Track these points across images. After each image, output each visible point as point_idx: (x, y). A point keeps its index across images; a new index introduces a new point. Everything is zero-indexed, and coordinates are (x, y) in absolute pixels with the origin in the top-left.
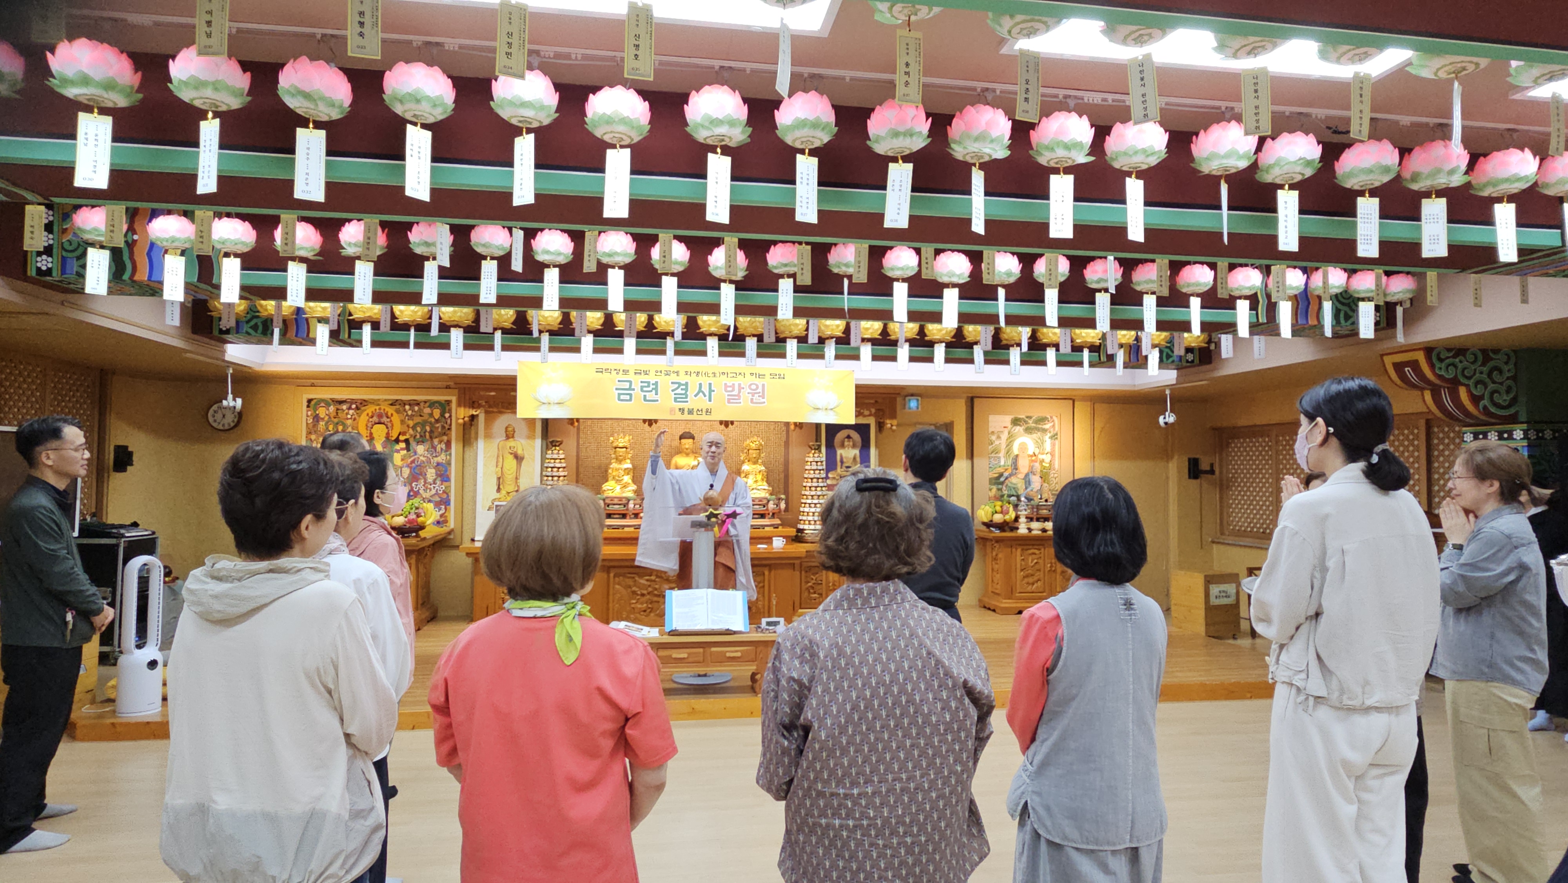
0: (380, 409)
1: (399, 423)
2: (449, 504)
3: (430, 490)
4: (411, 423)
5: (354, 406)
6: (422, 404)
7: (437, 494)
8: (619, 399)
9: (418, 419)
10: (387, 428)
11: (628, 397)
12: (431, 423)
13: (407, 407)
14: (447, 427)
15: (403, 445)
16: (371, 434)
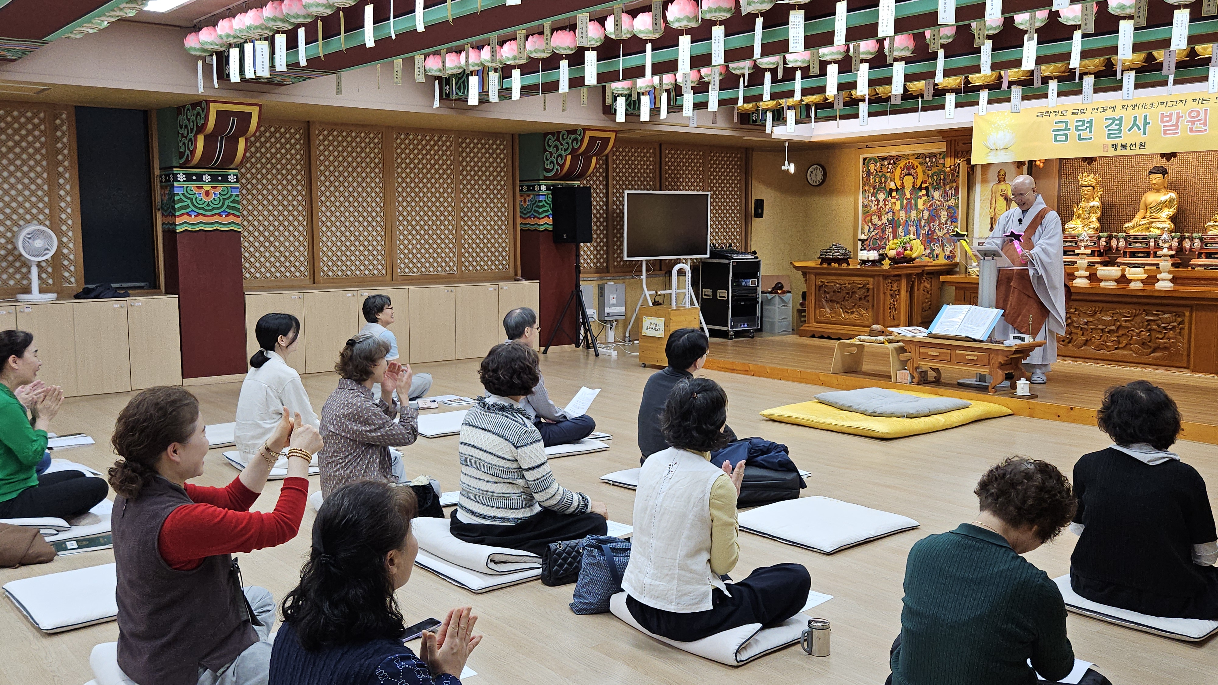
0: (909, 162)
1: (922, 173)
3: (943, 229)
4: (930, 173)
5: (892, 161)
8: (1056, 141)
9: (935, 169)
10: (914, 178)
11: (1064, 138)
13: (928, 160)
16: (903, 183)
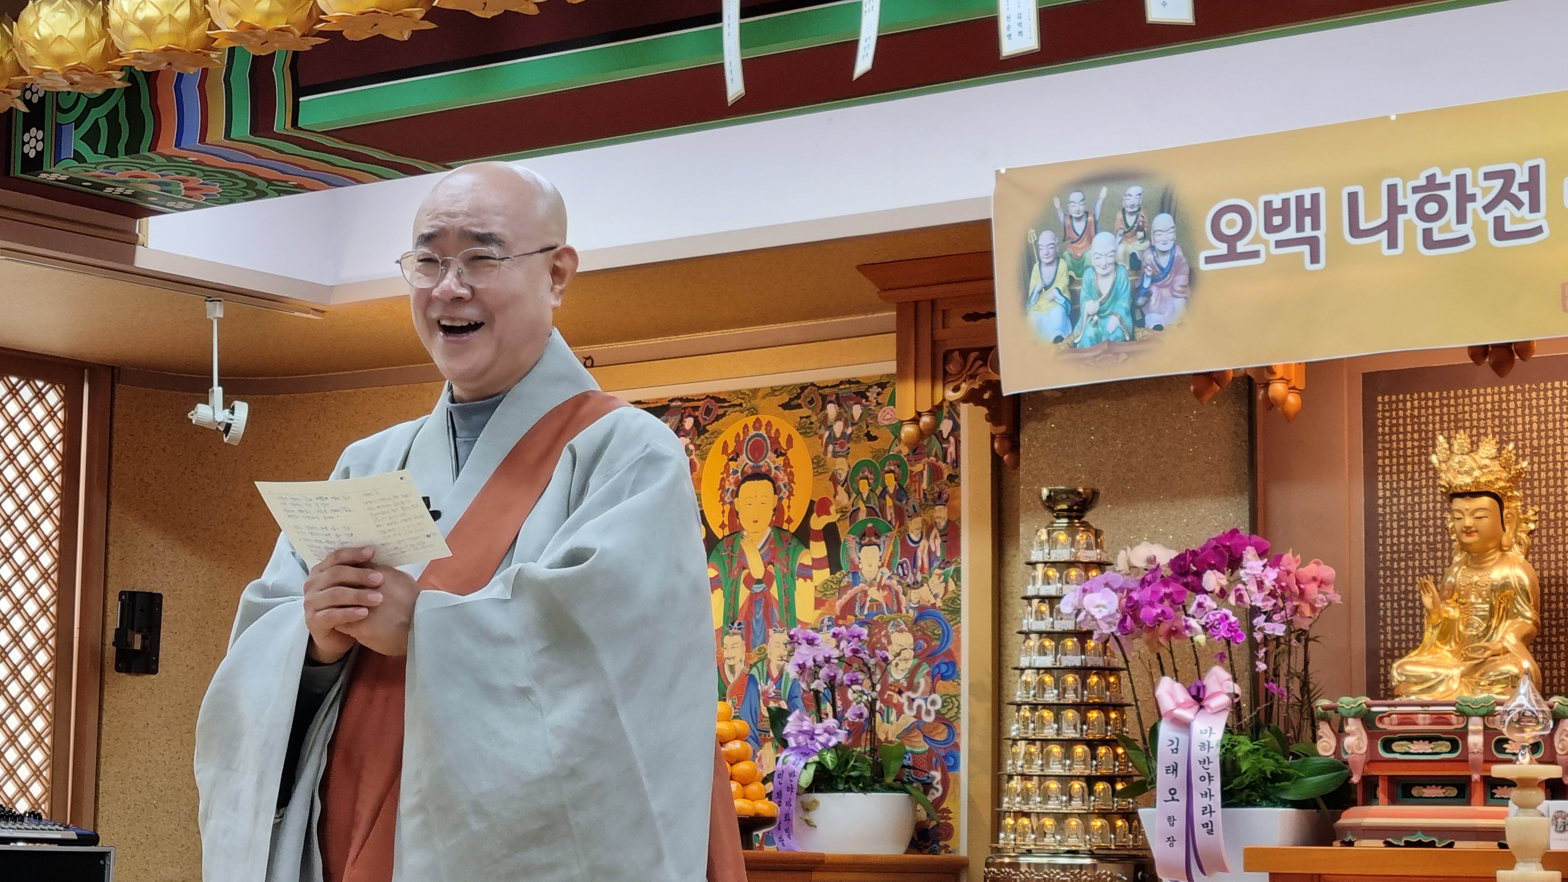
0: (757, 424)
1: (810, 466)
2: (955, 766)
3: (900, 713)
4: (842, 467)
5: (689, 423)
6: (871, 395)
7: (918, 725)
9: (862, 451)
10: (777, 491)
12: (897, 459)
13: (832, 410)
14: (947, 471)
15: (819, 549)
16: (734, 514)
